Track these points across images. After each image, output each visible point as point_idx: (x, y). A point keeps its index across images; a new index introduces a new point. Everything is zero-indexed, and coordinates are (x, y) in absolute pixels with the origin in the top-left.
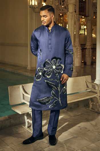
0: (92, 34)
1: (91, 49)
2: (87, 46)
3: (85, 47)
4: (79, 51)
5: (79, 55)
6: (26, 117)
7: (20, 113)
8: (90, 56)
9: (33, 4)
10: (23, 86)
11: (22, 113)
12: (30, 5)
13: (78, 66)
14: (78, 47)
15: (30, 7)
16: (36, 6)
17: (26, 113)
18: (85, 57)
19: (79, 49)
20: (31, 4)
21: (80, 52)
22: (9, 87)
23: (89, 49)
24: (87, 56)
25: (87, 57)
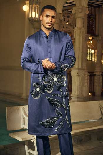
1: (101, 76)
2: (97, 72)
3: (94, 74)
4: (86, 78)
5: (86, 82)
6: (26, 147)
7: (21, 140)
9: (33, 17)
10: (23, 107)
11: (23, 140)
12: (30, 18)
13: (85, 97)
14: (86, 73)
15: (30, 20)
16: (37, 19)
17: (27, 140)
18: (94, 86)
19: (86, 76)
20: (30, 16)
21: (88, 80)
22: (7, 108)
23: (99, 75)
24: (96, 84)
25: (96, 86)
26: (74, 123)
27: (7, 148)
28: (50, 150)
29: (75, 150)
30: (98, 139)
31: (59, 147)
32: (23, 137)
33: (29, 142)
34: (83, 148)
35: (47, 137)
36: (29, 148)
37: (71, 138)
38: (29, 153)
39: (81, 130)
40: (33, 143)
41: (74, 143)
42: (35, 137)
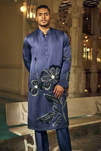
0: (96, 58)
1: (96, 73)
2: (93, 69)
3: (90, 71)
4: (83, 75)
5: (82, 79)
6: (25, 141)
7: (20, 135)
8: (96, 82)
9: (31, 17)
10: (22, 104)
11: (23, 135)
12: (28, 18)
14: (82, 70)
15: (27, 21)
16: (34, 19)
17: (26, 135)
18: (90, 82)
19: (83, 73)
20: (28, 17)
21: (84, 77)
22: (6, 104)
23: (95, 73)
24: (92, 81)
25: (92, 83)
26: (71, 118)
27: (7, 143)
28: (48, 144)
29: (73, 144)
30: (94, 134)
31: (57, 141)
32: (23, 132)
33: (28, 137)
34: (80, 141)
35: (46, 131)
36: (28, 142)
37: (69, 133)
38: (29, 147)
39: (77, 125)
40: (31, 137)
41: (71, 137)
42: (34, 131)
